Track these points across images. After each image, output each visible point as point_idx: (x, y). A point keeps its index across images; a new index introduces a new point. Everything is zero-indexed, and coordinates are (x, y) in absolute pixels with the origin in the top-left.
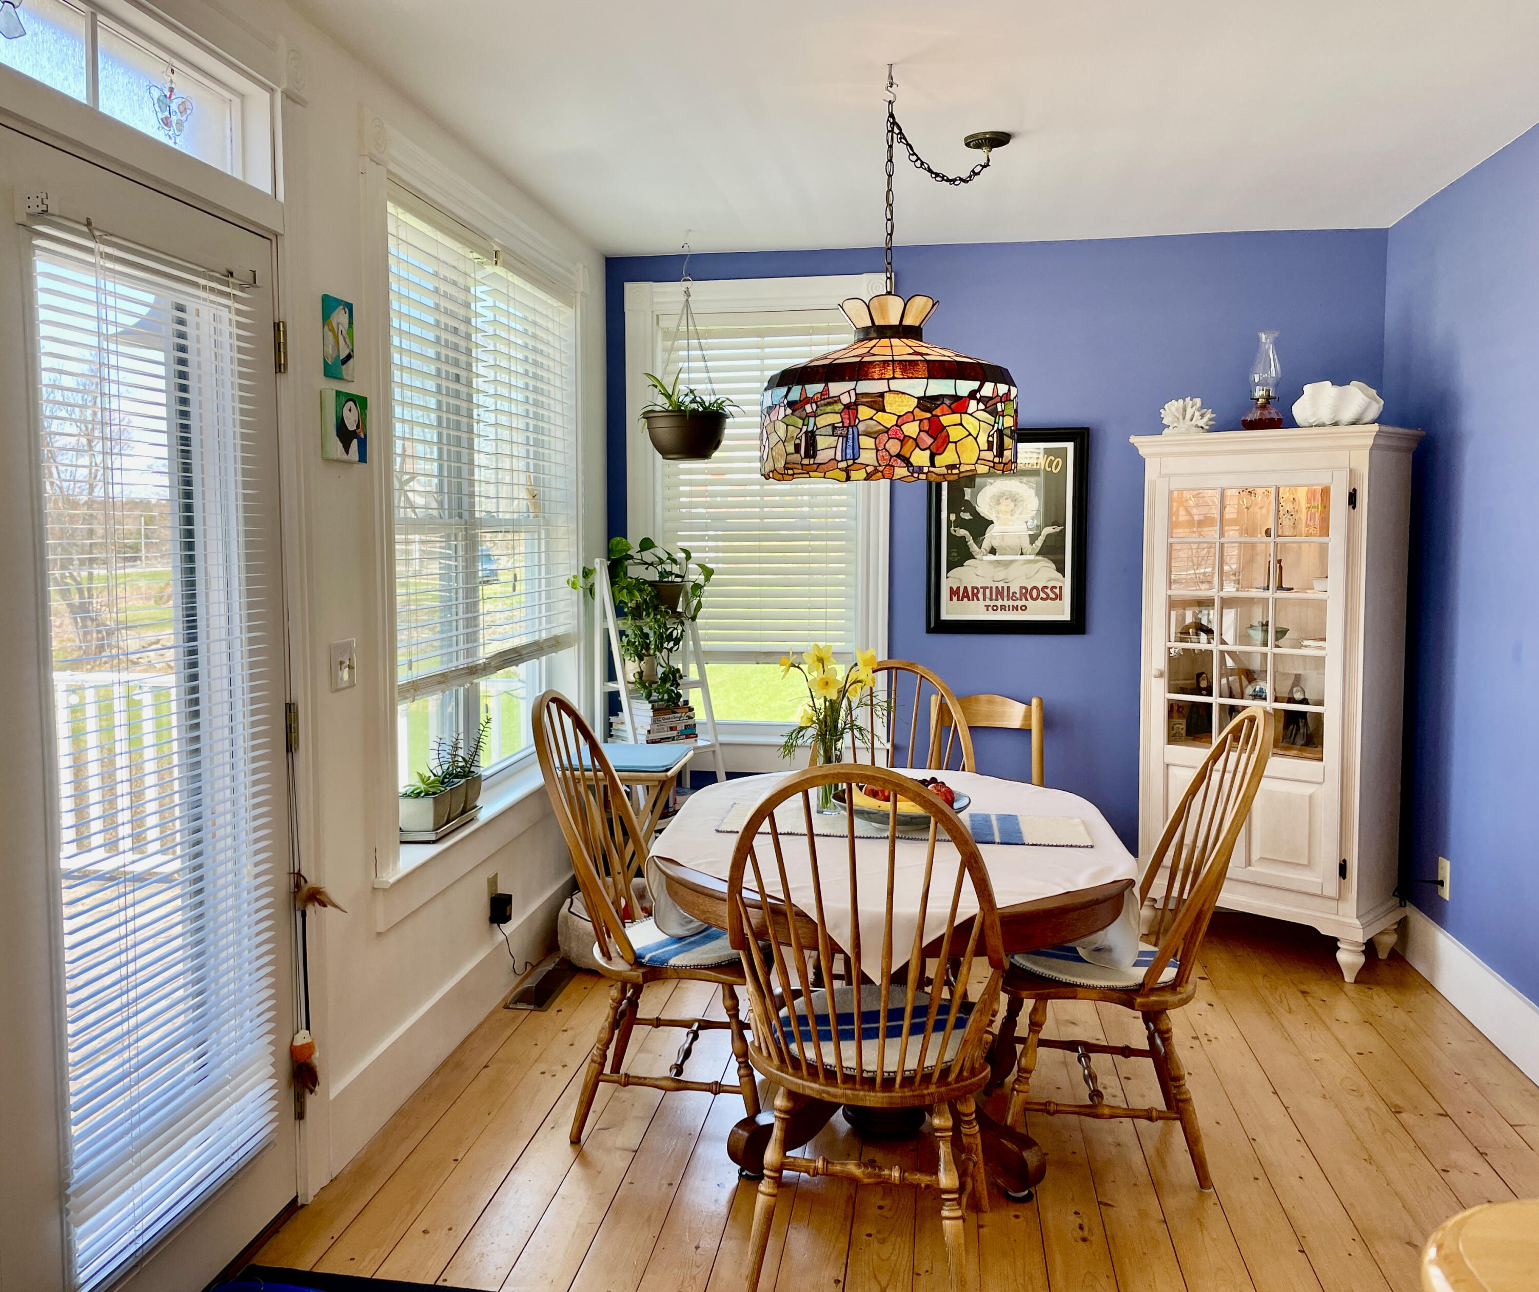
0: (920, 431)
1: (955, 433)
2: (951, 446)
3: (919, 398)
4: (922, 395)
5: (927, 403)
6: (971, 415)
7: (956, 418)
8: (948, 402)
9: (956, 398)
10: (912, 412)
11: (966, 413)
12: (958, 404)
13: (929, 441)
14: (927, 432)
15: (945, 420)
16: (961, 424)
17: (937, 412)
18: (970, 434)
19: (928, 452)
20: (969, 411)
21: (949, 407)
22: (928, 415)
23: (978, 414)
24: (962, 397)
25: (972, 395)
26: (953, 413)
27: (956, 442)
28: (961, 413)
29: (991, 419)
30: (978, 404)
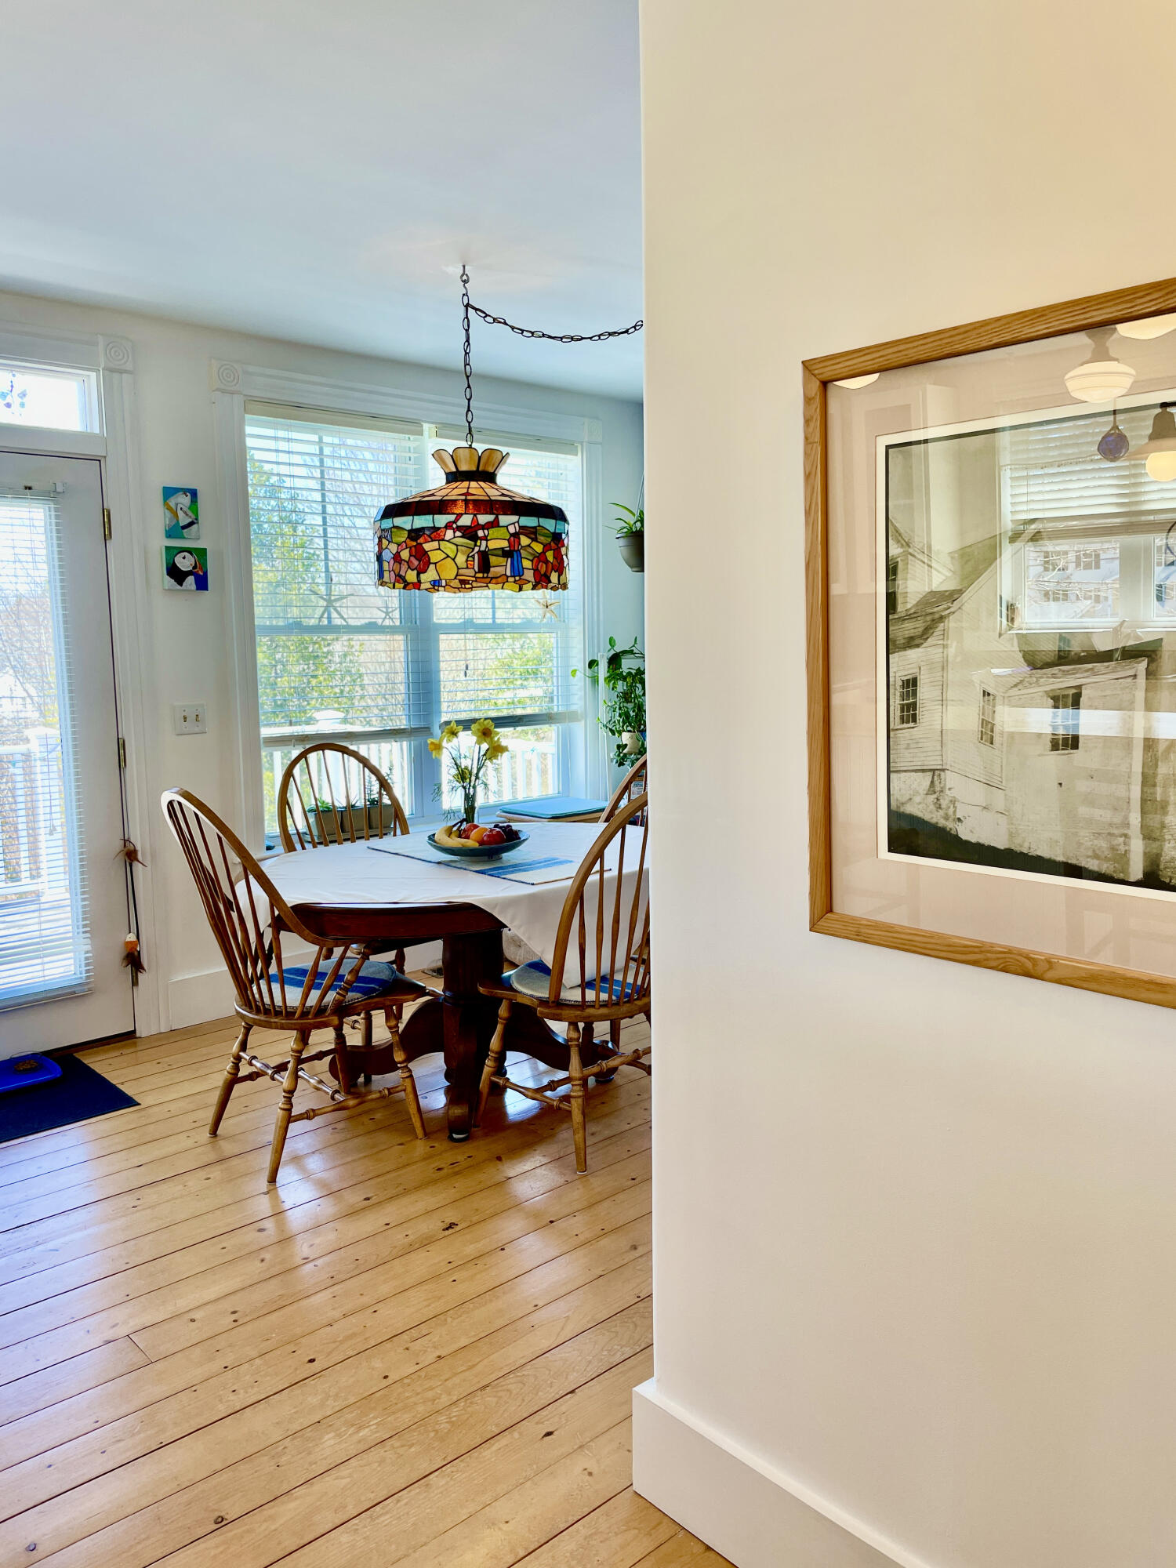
0: (411, 556)
1: (435, 556)
2: (432, 567)
3: (408, 531)
4: (410, 528)
5: (415, 534)
6: (448, 541)
7: (435, 544)
8: (428, 533)
9: (435, 529)
10: (405, 542)
11: (443, 540)
12: (435, 533)
13: (416, 563)
14: (415, 557)
15: (427, 547)
16: (439, 549)
17: (421, 540)
18: (448, 556)
19: (415, 572)
20: (447, 538)
21: (429, 536)
22: (415, 543)
23: (456, 540)
24: (439, 528)
25: (448, 526)
26: (432, 541)
27: (435, 563)
28: (439, 541)
29: (471, 543)
30: (454, 532)
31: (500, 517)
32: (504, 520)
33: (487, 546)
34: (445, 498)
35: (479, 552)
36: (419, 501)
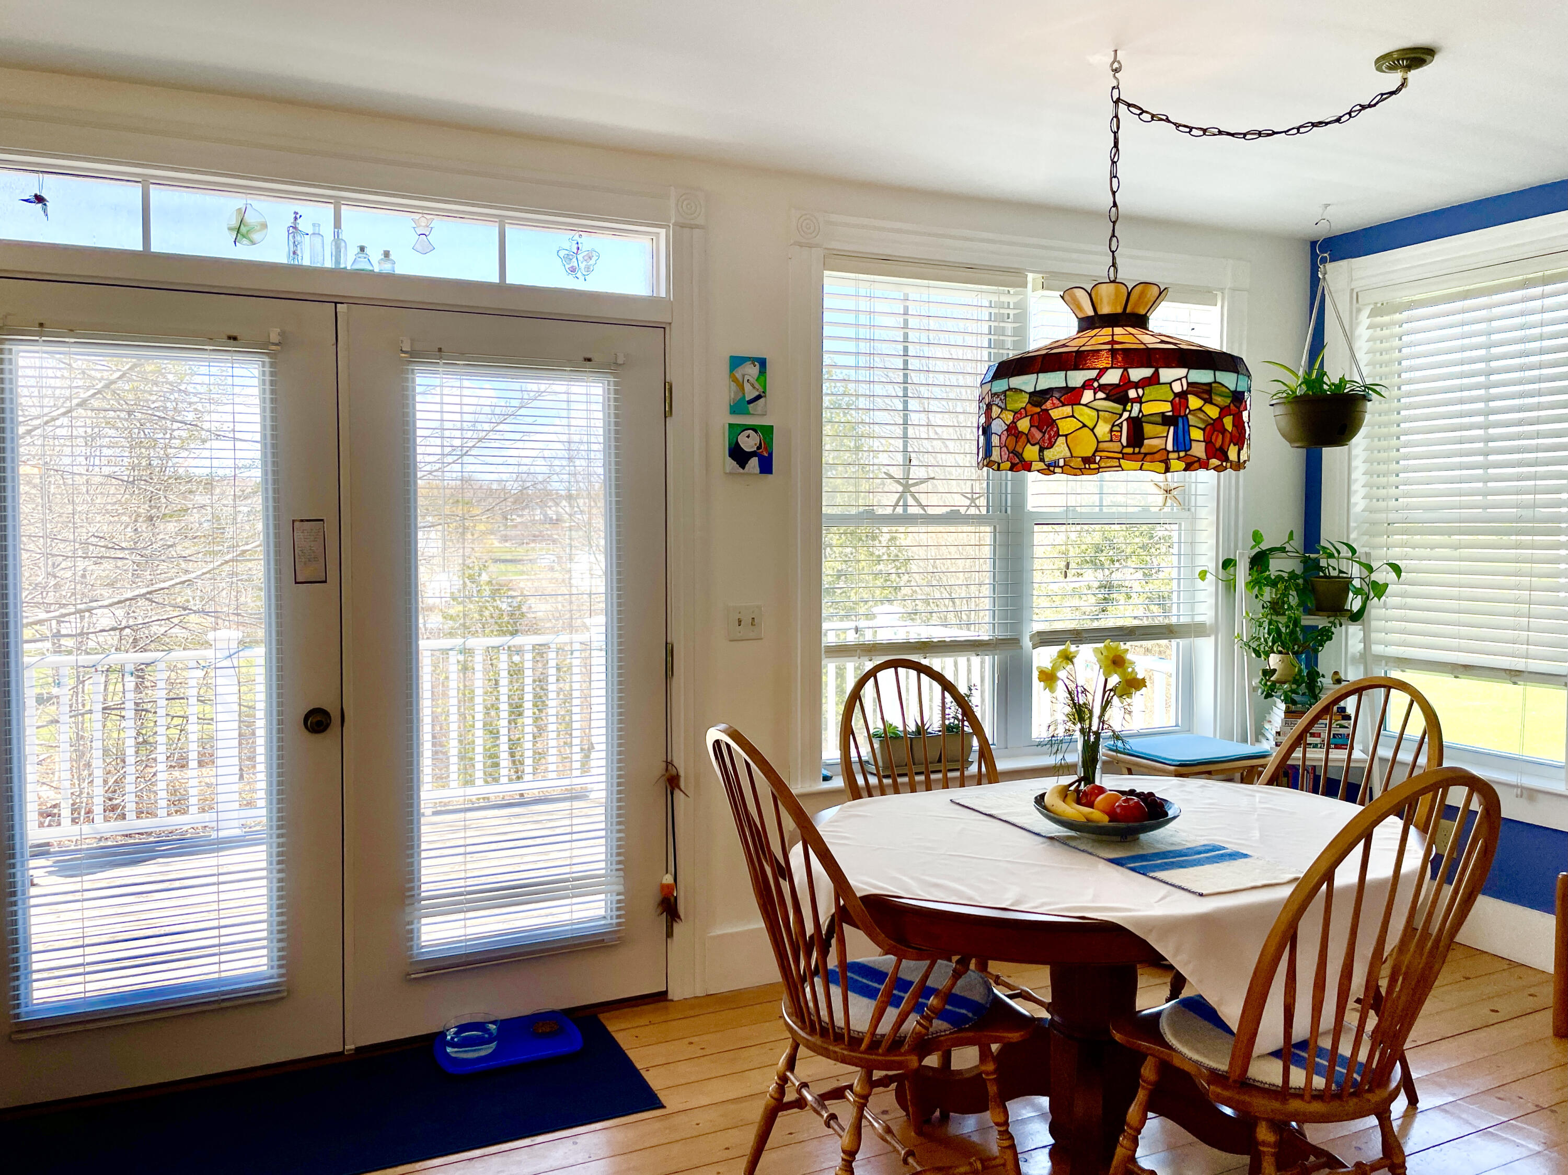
0: (1031, 426)
1: (1065, 426)
2: (1061, 440)
3: (1031, 394)
4: (1032, 390)
5: (1039, 397)
6: (1086, 405)
7: (1067, 410)
8: (1057, 395)
9: (1067, 390)
10: (1025, 408)
11: (1080, 404)
12: (1071, 396)
13: (1038, 435)
14: (1037, 427)
15: (1054, 414)
16: (1073, 416)
17: (1048, 405)
18: (1084, 426)
19: (1037, 447)
20: (1084, 401)
21: (1059, 400)
22: (1038, 410)
23: (1097, 404)
24: (1074, 388)
25: (1087, 385)
26: (1064, 405)
27: (1066, 436)
28: (1072, 405)
29: (1118, 407)
30: (1095, 393)
31: (1162, 371)
32: (1167, 374)
33: (1140, 411)
34: (1082, 349)
35: (1129, 419)
36: (1047, 354)
